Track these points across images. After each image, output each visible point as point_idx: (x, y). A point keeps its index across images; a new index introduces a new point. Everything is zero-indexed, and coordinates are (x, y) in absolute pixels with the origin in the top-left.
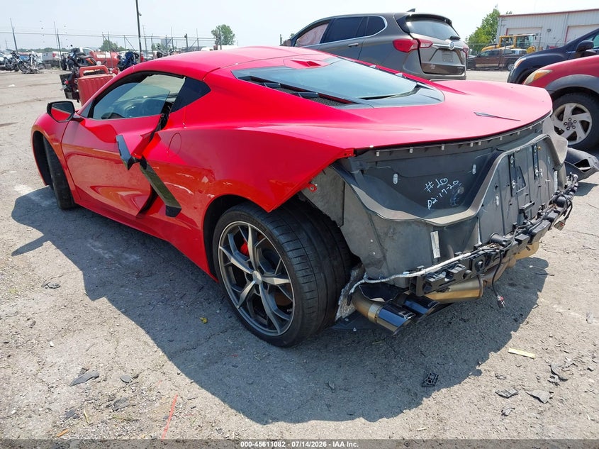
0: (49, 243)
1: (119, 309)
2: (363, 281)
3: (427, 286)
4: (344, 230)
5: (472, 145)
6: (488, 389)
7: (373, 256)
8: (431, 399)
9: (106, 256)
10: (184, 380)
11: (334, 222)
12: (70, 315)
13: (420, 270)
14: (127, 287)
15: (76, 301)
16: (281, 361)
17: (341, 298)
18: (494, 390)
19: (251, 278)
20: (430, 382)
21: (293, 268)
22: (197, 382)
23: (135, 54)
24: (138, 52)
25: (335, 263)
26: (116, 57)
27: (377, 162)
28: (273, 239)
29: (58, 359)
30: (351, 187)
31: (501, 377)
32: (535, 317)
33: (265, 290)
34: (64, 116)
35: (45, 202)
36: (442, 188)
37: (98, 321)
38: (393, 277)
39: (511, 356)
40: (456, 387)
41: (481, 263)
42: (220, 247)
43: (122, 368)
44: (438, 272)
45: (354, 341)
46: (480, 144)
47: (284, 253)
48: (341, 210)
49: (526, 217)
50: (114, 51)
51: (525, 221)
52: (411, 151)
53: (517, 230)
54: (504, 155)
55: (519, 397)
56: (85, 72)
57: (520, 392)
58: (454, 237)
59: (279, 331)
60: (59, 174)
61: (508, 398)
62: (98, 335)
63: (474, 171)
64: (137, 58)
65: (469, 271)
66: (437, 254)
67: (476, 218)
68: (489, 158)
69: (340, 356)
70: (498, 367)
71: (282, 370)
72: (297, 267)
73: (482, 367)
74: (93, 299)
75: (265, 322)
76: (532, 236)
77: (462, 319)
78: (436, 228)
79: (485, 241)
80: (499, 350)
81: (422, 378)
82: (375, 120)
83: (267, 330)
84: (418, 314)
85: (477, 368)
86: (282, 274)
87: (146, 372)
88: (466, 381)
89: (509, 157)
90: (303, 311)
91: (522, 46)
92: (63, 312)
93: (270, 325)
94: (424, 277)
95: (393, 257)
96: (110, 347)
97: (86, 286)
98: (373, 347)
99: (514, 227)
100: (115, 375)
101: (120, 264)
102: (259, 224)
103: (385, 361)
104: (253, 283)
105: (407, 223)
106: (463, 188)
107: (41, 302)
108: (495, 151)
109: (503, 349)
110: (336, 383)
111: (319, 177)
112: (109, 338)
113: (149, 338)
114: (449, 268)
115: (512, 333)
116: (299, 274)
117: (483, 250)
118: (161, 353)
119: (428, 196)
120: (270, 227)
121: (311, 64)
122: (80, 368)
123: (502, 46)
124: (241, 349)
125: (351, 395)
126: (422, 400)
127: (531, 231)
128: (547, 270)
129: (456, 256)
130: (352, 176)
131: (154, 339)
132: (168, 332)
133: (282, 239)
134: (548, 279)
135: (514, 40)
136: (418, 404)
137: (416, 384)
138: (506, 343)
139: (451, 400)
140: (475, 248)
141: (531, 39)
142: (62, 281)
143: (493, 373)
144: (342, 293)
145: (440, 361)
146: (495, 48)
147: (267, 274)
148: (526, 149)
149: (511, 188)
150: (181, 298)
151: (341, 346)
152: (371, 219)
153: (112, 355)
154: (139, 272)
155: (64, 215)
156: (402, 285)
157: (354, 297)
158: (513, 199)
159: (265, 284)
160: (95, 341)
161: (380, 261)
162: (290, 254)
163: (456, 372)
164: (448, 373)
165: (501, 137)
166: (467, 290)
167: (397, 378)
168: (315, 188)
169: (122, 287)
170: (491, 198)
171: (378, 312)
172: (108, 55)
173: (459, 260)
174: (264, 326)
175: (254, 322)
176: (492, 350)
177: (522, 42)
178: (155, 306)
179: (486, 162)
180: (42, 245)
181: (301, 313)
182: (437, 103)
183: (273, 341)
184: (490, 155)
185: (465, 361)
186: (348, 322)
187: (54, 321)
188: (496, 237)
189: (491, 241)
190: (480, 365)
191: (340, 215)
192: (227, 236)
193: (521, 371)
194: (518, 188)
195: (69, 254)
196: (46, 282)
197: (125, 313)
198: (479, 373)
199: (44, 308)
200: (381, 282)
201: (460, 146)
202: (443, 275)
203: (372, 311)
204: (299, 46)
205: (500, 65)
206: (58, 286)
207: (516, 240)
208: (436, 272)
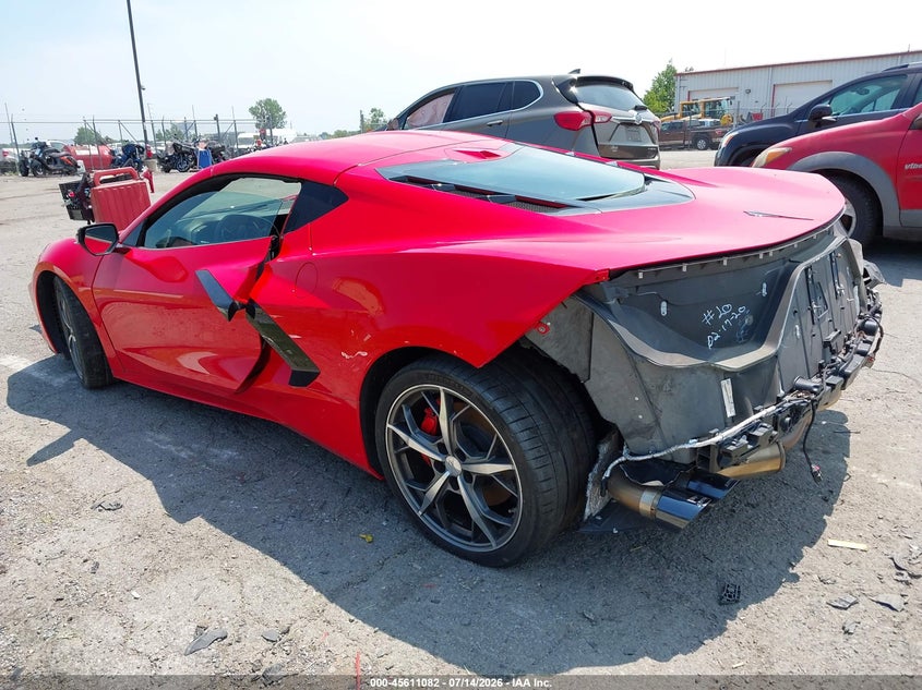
0: (82, 443)
1: (229, 532)
2: (623, 459)
3: (724, 457)
4: (590, 386)
5: (761, 257)
6: (815, 599)
7: (639, 421)
8: (737, 620)
9: (183, 455)
10: (361, 629)
11: (575, 376)
12: (151, 549)
13: (714, 435)
14: (229, 498)
15: (155, 526)
16: (502, 588)
17: (590, 486)
18: (824, 600)
19: (442, 467)
20: (730, 596)
21: (521, 448)
22: (384, 630)
23: (139, 147)
24: (142, 144)
25: (575, 436)
26: (106, 153)
27: (637, 287)
28: (486, 408)
29: (153, 617)
30: (609, 324)
31: (829, 581)
32: (849, 491)
33: (468, 484)
34: (103, 247)
35: (58, 380)
36: (724, 317)
37: (201, 553)
38: (673, 449)
39: (834, 550)
40: (769, 601)
41: (788, 419)
42: (388, 425)
43: (259, 621)
44: (737, 436)
45: (602, 550)
46: (771, 254)
47: (503, 426)
48: (587, 359)
49: (834, 352)
50: (102, 144)
51: (834, 358)
52: (684, 269)
53: (825, 370)
54: (800, 268)
55: (861, 606)
56: (102, 178)
57: (860, 599)
58: (752, 385)
59: (494, 544)
60: (87, 335)
61: (846, 609)
62: (206, 575)
63: (764, 292)
64: (142, 153)
65: (775, 433)
66: (731, 412)
67: (776, 357)
68: (781, 273)
69: (588, 573)
70: (820, 568)
71: (509, 600)
72: (526, 445)
73: (798, 569)
74: (182, 521)
75: (469, 533)
76: (846, 377)
77: (748, 504)
78: (727, 374)
79: (788, 389)
80: (814, 543)
81: (716, 593)
82: (610, 229)
83: (472, 543)
84: (713, 500)
85: (791, 571)
86: (501, 457)
87: (300, 623)
88: (780, 590)
89: (806, 270)
90: (538, 510)
91: (712, 114)
92: (139, 544)
93: (479, 536)
94: (720, 445)
95: (670, 419)
96: (231, 590)
97: (164, 503)
98: (632, 555)
99: (821, 366)
100: (252, 631)
101: (207, 465)
102: (460, 385)
103: (656, 573)
104: (447, 474)
105: (691, 370)
106: (751, 318)
107: (100, 534)
108: (788, 263)
109: (820, 542)
110: (594, 611)
111: (552, 314)
112: (225, 578)
113: (289, 572)
114: (750, 430)
115: (825, 517)
116: (530, 455)
117: (789, 401)
118: (315, 593)
119: (708, 330)
120: (478, 390)
121: (486, 155)
122: (193, 627)
123: (684, 115)
124: (437, 575)
125: (621, 626)
126: (726, 624)
127: (843, 370)
128: (848, 425)
129: (756, 412)
130: (608, 308)
131: (298, 573)
132: (317, 561)
133: (499, 405)
134: (853, 438)
135: (701, 107)
136: (722, 630)
137: (710, 601)
138: (821, 533)
139: (768, 621)
140: (779, 400)
141: (725, 104)
142: (124, 498)
143: (816, 577)
144: (590, 479)
145: (735, 566)
146: (675, 118)
147: (470, 458)
148: (823, 259)
149: (812, 312)
150: (321, 508)
151: (586, 558)
152: (635, 369)
153: (238, 603)
154: (242, 475)
155: (94, 397)
156: (686, 459)
157: (611, 482)
158: (816, 327)
159: (467, 476)
160: (204, 583)
161: (649, 428)
162: (514, 427)
163: (762, 580)
164: (751, 581)
165: (795, 244)
166: (765, 460)
167: (680, 597)
168: (547, 328)
169: (222, 498)
170: (790, 327)
171: (656, 502)
172: (94, 151)
173: (761, 418)
174: (468, 539)
175: (449, 534)
176: (803, 544)
177: (713, 108)
178: (283, 523)
179: (778, 278)
180: (73, 446)
181: (534, 512)
182: (688, 201)
183: (483, 560)
184: (782, 269)
185: (771, 563)
186: (602, 521)
187: (129, 559)
188: (801, 382)
189: (794, 389)
190: (793, 566)
191: (585, 364)
192: (401, 408)
193: (853, 570)
194: (819, 312)
195: (121, 456)
196: (98, 502)
197: (239, 537)
198: (795, 578)
199: (106, 541)
200: (654, 458)
201: (746, 258)
202: (744, 441)
203: (646, 501)
204: (412, 127)
205: (686, 143)
206: (119, 506)
207: (828, 384)
208: (735, 437)
